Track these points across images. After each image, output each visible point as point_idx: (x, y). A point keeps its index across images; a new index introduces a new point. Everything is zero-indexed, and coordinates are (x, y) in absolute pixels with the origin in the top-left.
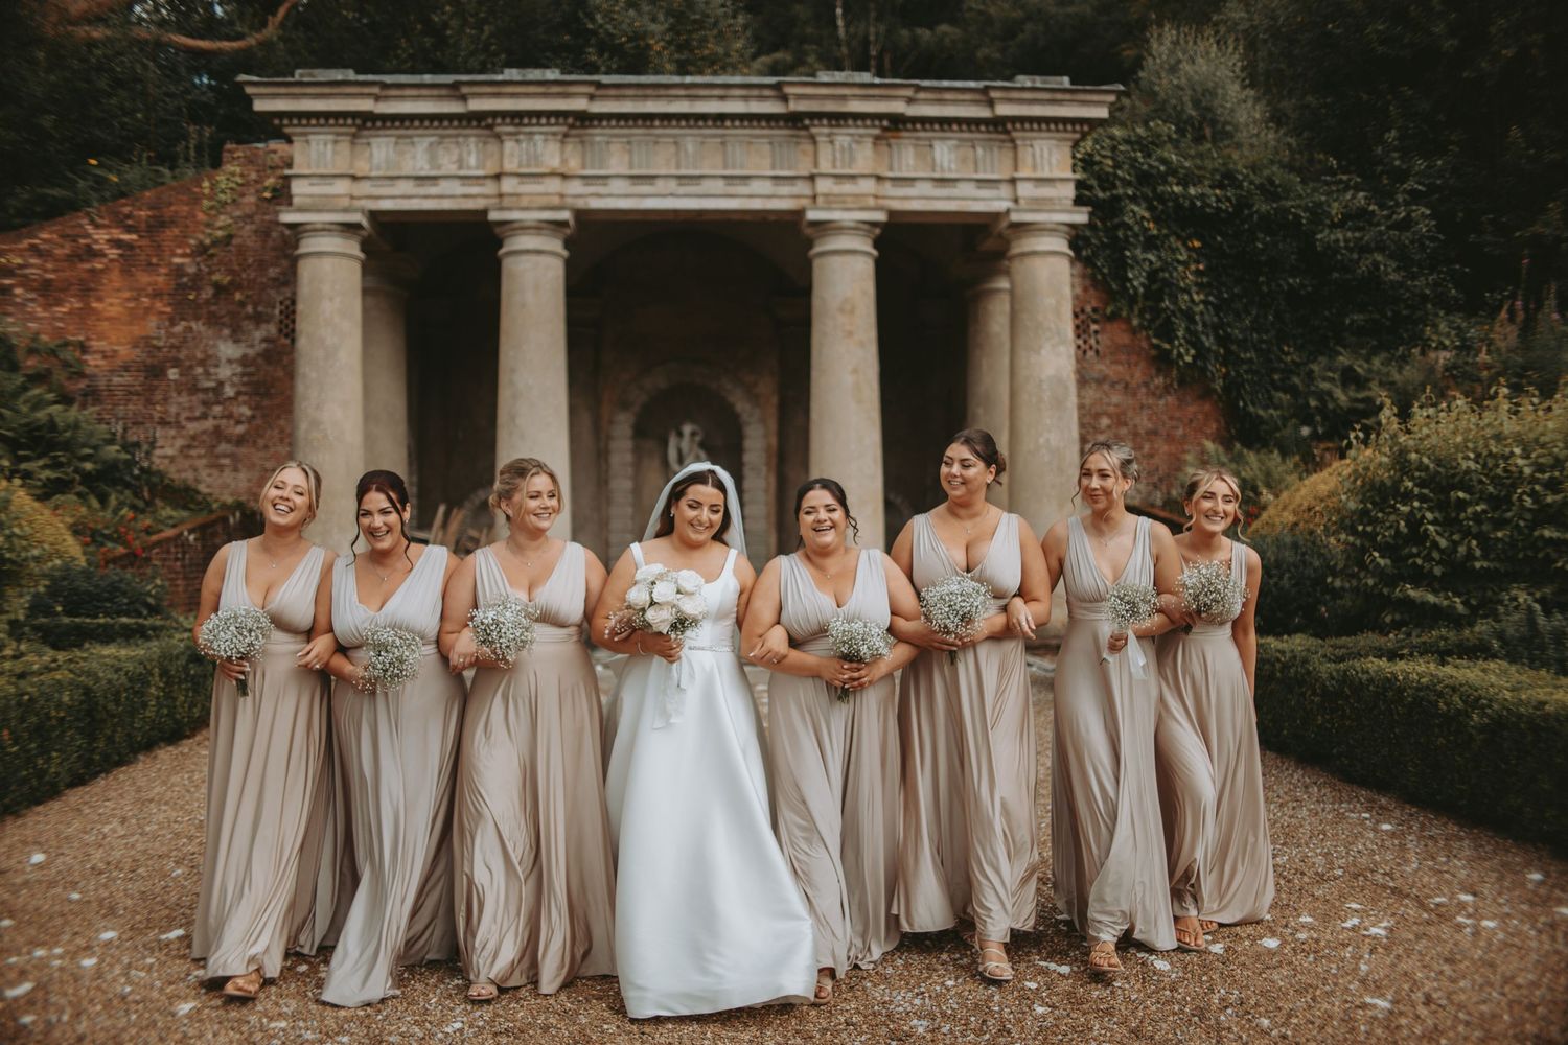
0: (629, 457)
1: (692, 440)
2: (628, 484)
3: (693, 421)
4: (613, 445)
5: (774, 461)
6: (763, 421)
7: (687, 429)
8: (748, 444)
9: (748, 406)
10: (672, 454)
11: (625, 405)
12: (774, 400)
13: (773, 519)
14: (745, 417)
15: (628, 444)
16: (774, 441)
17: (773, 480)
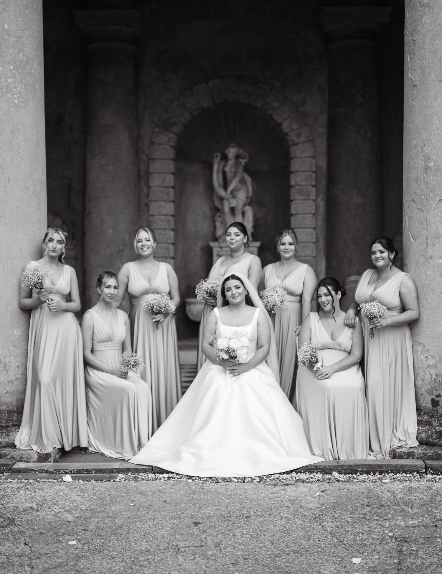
0: (170, 180)
1: (237, 163)
2: (169, 208)
3: (239, 145)
4: (154, 167)
5: (323, 183)
6: (311, 141)
7: (232, 152)
8: (295, 165)
9: (295, 126)
10: (217, 179)
11: (166, 126)
12: (324, 119)
13: (322, 245)
14: (292, 136)
15: (171, 166)
16: (323, 163)
17: (322, 203)
